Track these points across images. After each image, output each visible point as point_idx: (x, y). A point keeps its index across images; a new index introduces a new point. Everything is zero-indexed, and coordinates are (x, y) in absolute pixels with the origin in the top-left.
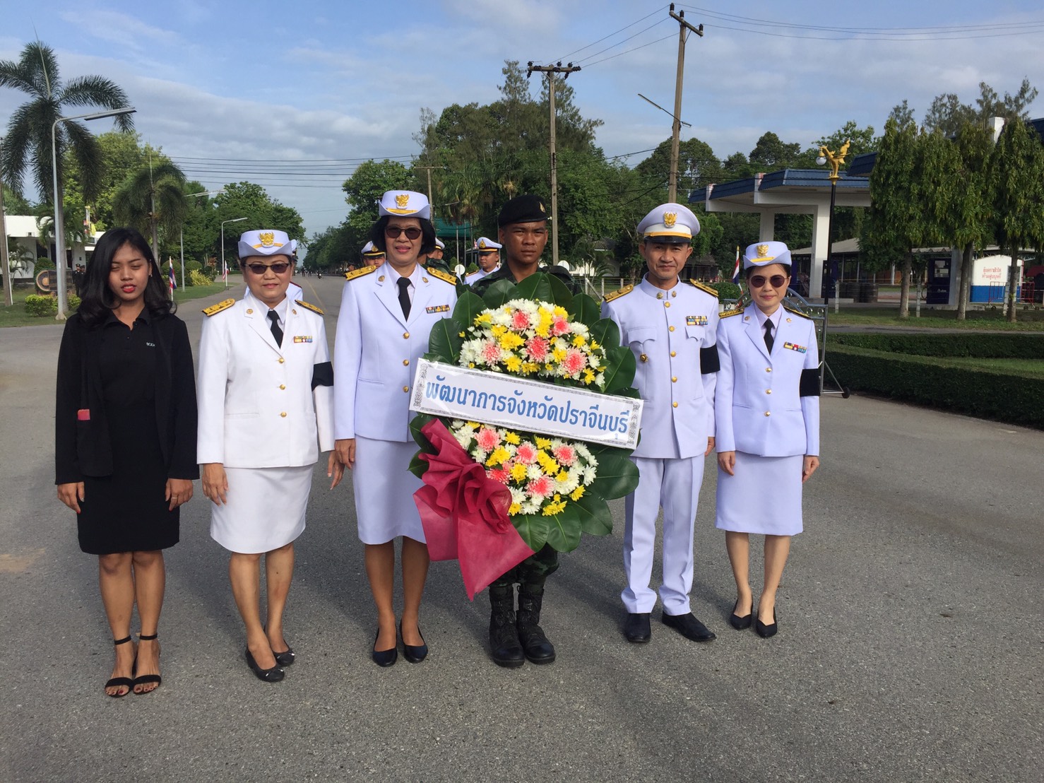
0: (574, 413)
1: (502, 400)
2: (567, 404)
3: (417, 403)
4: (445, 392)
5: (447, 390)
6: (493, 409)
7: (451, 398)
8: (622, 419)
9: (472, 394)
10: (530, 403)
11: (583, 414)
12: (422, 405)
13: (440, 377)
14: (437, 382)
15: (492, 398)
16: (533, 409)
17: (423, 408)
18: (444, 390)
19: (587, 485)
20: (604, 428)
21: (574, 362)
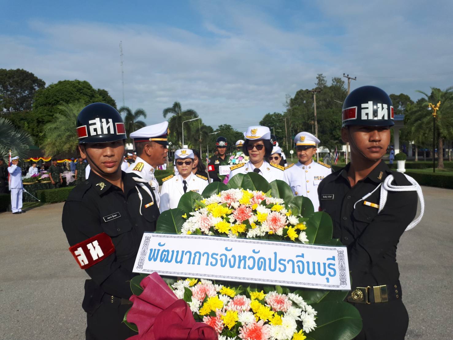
0: (282, 262)
1: (214, 256)
2: (274, 255)
3: (140, 266)
4: (165, 255)
5: (166, 253)
6: (207, 264)
7: (169, 259)
8: (330, 264)
9: (188, 254)
10: (240, 257)
11: (291, 263)
12: (144, 267)
13: (162, 244)
14: (158, 247)
15: (206, 255)
16: (243, 262)
17: (144, 270)
18: (164, 253)
19: (307, 332)
20: (314, 273)
21: (275, 220)
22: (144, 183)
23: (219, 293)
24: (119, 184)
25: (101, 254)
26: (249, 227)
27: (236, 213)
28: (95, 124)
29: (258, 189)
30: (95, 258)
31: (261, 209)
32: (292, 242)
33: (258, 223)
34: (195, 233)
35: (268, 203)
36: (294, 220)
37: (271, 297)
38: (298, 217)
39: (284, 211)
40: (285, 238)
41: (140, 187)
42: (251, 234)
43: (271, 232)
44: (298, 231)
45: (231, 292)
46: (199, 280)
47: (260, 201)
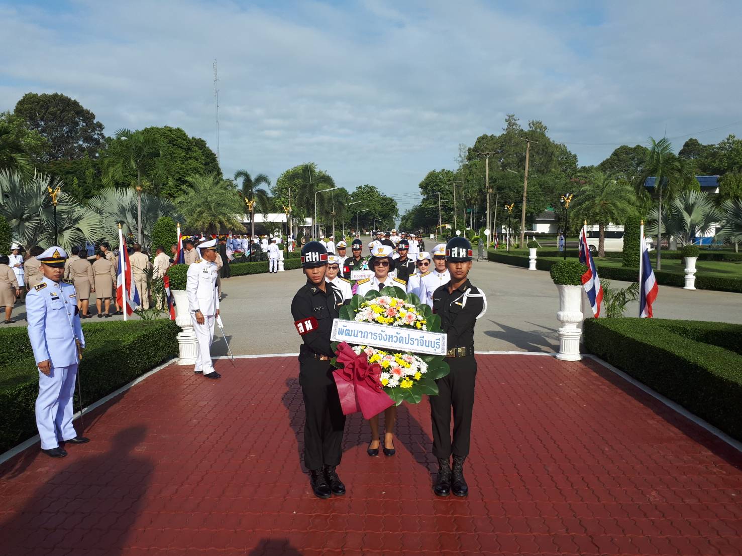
19: (423, 372)
21: (410, 317)
22: (338, 290)
23: (377, 353)
24: (323, 289)
25: (311, 328)
26: (395, 320)
27: (387, 311)
28: (308, 255)
29: (399, 298)
30: (308, 329)
31: (402, 310)
32: (418, 329)
33: (400, 318)
34: (364, 321)
35: (406, 307)
36: (420, 318)
37: (405, 356)
38: (423, 316)
39: (415, 312)
40: (414, 327)
41: (335, 292)
42: (395, 324)
43: (407, 323)
44: (422, 324)
45: (384, 353)
46: (366, 346)
47: (402, 305)
